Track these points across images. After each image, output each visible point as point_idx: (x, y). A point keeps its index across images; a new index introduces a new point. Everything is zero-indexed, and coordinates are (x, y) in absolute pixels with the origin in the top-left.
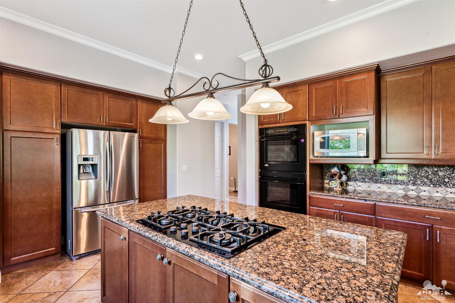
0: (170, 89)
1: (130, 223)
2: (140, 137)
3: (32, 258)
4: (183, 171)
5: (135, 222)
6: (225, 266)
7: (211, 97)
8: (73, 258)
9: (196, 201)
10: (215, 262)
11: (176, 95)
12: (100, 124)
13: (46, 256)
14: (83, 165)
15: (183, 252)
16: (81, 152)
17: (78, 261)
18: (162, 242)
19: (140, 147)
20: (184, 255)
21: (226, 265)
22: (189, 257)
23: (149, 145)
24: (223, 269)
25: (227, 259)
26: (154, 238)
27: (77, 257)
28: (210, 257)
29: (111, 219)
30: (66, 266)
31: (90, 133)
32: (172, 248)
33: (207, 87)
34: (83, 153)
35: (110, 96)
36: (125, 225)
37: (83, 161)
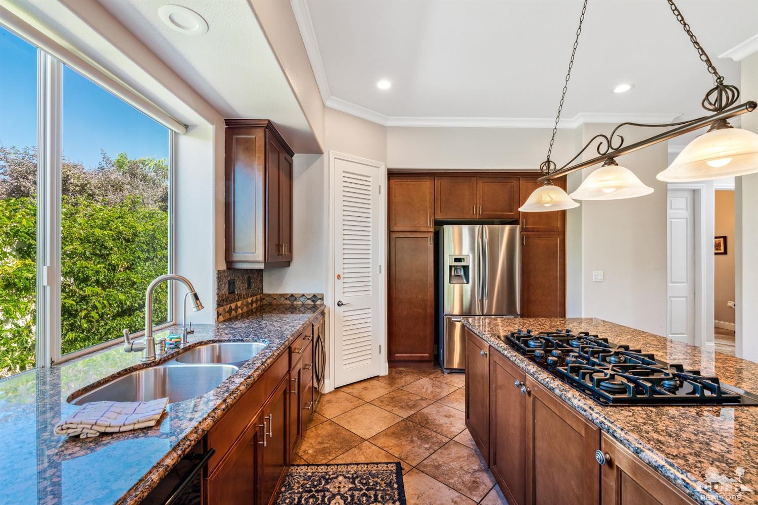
0: (548, 161)
1: (490, 337)
2: (523, 230)
3: (410, 359)
4: (594, 280)
5: (496, 337)
6: (592, 412)
7: (609, 165)
8: (445, 371)
9: (599, 328)
10: (581, 404)
11: (558, 167)
12: (472, 217)
13: (421, 361)
14: (454, 266)
15: (542, 382)
16: (454, 252)
17: (449, 376)
18: (521, 365)
19: (523, 244)
20: (544, 385)
21: (594, 411)
22: (549, 389)
23: (537, 241)
24: (588, 414)
25: (600, 406)
26: (513, 359)
27: (449, 371)
28: (575, 396)
29: (473, 330)
30: (438, 376)
31: (465, 229)
32: (531, 375)
33: (603, 149)
34: (457, 253)
35: (484, 181)
36: (485, 339)
37: (455, 262)
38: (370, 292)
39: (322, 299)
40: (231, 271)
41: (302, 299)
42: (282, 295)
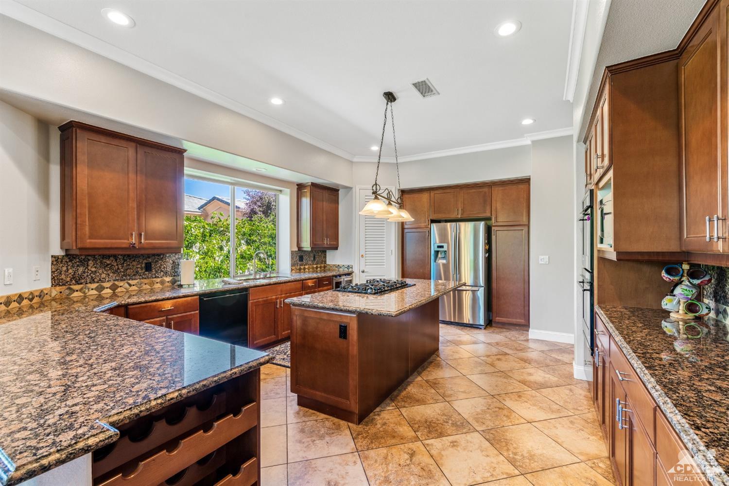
14: (438, 251)
23: (506, 232)
37: (438, 248)
38: (385, 266)
39: (352, 268)
40: (301, 252)
41: (343, 267)
42: (334, 265)
